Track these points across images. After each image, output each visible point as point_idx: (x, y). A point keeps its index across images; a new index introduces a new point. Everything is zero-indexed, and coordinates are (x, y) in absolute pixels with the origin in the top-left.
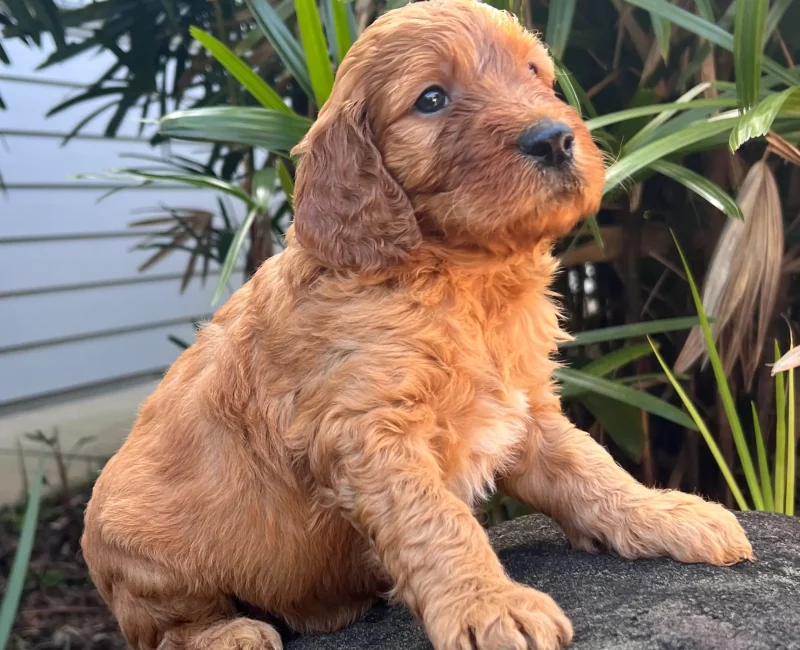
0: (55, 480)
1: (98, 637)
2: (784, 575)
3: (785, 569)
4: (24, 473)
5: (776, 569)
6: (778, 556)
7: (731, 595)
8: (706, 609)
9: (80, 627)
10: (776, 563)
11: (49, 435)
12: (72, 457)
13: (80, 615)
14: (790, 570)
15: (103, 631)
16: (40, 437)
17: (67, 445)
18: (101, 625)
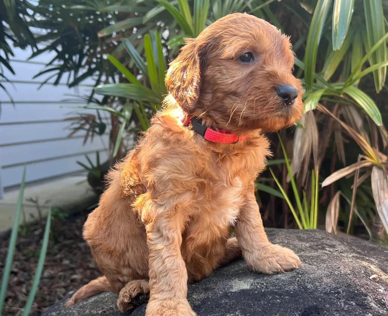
0: (36, 215)
1: (60, 274)
2: (326, 250)
3: (326, 248)
4: (24, 213)
5: (323, 248)
6: (323, 244)
7: (313, 258)
8: (307, 262)
9: (52, 270)
10: (323, 247)
11: (34, 199)
12: (44, 207)
13: (52, 266)
14: (328, 249)
15: (61, 271)
16: (31, 200)
17: (41, 202)
18: (60, 269)
